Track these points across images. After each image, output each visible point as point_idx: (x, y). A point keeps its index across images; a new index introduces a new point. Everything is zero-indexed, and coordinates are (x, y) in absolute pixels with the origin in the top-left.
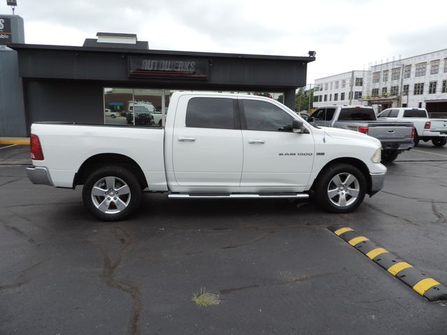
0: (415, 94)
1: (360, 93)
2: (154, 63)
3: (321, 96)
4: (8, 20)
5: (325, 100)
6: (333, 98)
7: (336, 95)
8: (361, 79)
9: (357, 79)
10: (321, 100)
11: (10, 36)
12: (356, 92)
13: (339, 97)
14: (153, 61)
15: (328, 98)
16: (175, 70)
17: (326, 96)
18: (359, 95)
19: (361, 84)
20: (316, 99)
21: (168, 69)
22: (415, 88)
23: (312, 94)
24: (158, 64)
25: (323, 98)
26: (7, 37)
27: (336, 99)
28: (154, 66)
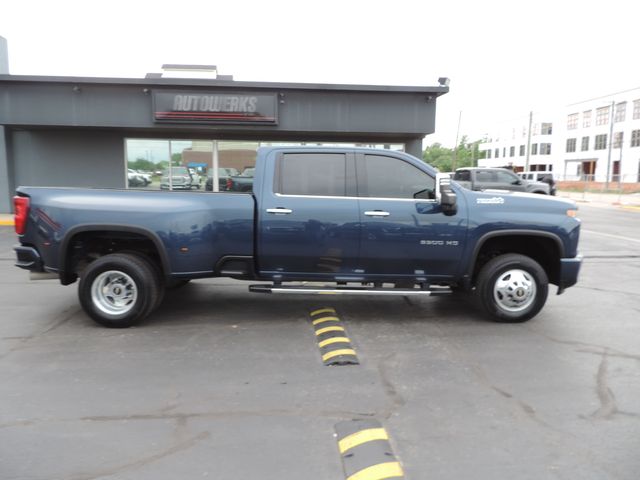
0: (633, 145)
1: (549, 146)
3: (490, 151)
5: (497, 155)
6: (508, 152)
7: (512, 149)
8: (550, 125)
9: (544, 125)
10: (489, 157)
12: (542, 145)
13: (517, 151)
15: (501, 153)
17: (497, 150)
18: (547, 149)
19: (550, 132)
20: (483, 155)
22: (634, 136)
23: (477, 148)
25: (493, 154)
27: (512, 154)
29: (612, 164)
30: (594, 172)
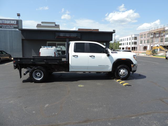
1: (136, 42)
2: (64, 34)
3: (122, 43)
4: (18, 21)
7: (127, 43)
8: (136, 37)
10: (122, 45)
11: (18, 26)
13: (129, 44)
14: (63, 34)
15: (125, 44)
16: (70, 36)
17: (124, 43)
19: (136, 39)
21: (68, 36)
23: (119, 43)
24: (65, 34)
26: (17, 26)
28: (64, 35)
29: (151, 47)
30: (147, 49)
